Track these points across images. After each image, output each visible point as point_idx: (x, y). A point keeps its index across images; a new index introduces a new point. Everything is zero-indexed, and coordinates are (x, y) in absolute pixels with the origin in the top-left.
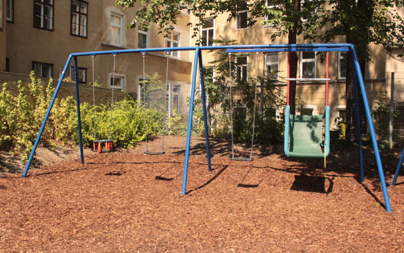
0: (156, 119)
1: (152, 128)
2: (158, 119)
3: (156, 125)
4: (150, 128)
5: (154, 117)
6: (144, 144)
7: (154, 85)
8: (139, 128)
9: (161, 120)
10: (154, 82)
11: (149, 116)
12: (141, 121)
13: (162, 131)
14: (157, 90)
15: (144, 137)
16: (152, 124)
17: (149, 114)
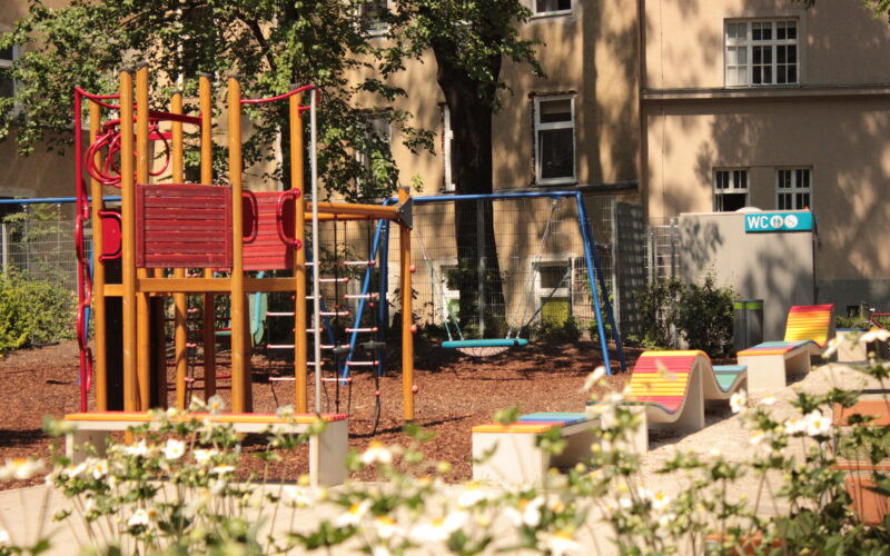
0: (48, 303)
1: (40, 322)
2: (52, 303)
3: (47, 316)
4: (35, 321)
5: (43, 300)
6: (24, 354)
7: (41, 224)
8: (12, 321)
9: (58, 305)
10: (41, 215)
11: (32, 297)
12: (16, 306)
13: (63, 333)
14: (48, 234)
15: (22, 339)
16: (38, 313)
17: (33, 293)
